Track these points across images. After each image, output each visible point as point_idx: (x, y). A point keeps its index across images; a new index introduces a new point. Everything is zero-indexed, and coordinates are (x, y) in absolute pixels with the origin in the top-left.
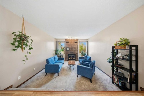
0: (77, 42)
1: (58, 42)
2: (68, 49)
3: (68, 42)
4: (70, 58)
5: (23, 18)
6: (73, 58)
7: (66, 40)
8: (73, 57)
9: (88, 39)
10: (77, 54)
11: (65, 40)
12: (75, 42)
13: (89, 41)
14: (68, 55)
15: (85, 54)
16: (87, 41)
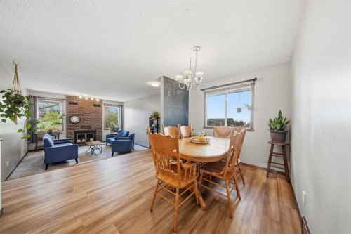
0: (99, 106)
1: (37, 99)
2: (75, 119)
3: (76, 104)
4: (79, 141)
5: (16, 65)
7: (68, 97)
8: (90, 136)
9: (122, 103)
10: (101, 129)
11: (64, 98)
12: (96, 105)
13: (125, 105)
14: (75, 132)
15: (118, 129)
16: (122, 106)
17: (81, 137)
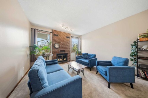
0: (69, 37)
2: (57, 46)
3: (57, 35)
4: (59, 60)
6: (63, 59)
7: (53, 31)
8: (64, 57)
9: (80, 36)
10: (70, 52)
11: (51, 31)
12: (67, 37)
14: (57, 54)
17: (60, 57)
